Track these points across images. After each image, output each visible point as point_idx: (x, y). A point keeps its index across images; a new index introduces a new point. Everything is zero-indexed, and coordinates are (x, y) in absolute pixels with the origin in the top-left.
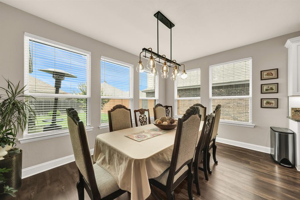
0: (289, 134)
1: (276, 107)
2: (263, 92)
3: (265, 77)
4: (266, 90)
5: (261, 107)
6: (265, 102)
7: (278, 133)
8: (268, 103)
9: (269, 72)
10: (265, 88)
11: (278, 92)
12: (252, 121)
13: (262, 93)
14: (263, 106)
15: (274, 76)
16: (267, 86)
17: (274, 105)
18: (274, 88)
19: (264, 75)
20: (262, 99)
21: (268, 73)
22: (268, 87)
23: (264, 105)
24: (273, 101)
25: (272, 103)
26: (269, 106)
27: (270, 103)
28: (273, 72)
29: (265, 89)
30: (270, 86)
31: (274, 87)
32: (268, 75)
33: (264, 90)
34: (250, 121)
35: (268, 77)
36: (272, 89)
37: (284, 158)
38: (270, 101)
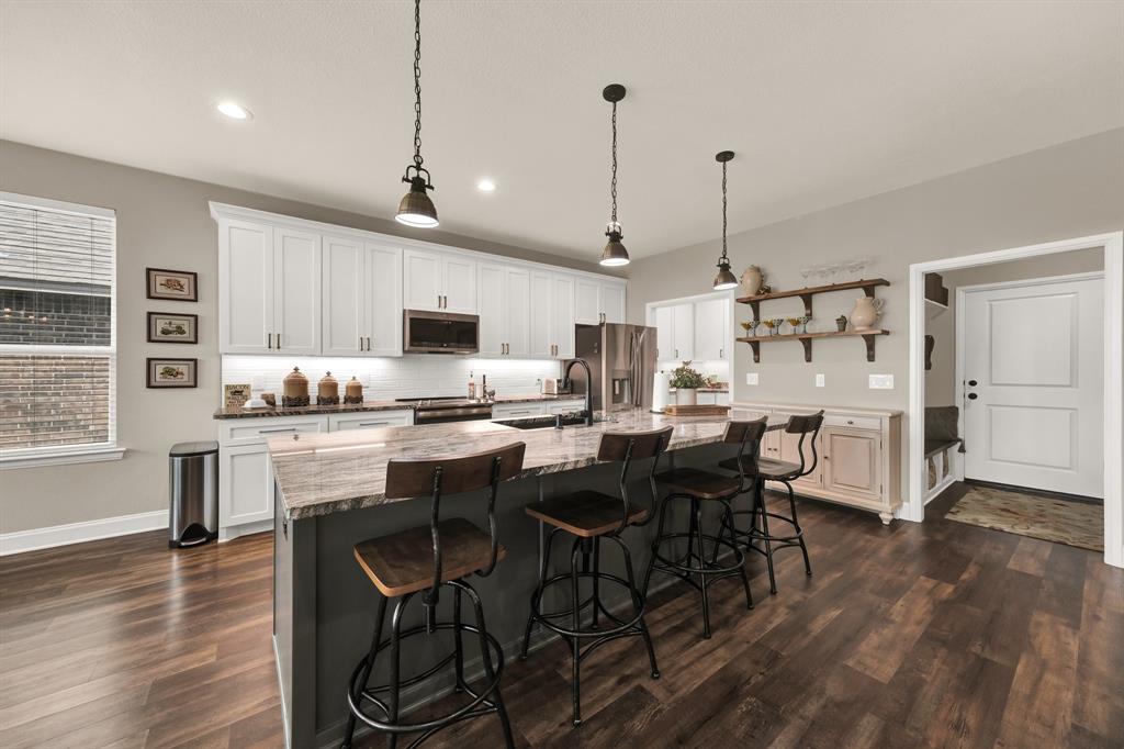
0: (206, 456)
1: (192, 383)
2: (153, 338)
3: (161, 290)
4: (165, 332)
5: (149, 386)
6: (160, 369)
7: (180, 459)
8: (168, 372)
9: (173, 277)
10: (160, 324)
11: (196, 342)
12: (118, 437)
13: (150, 340)
14: (153, 384)
15: (187, 292)
16: (167, 321)
17: (185, 378)
18: (186, 328)
19: (158, 285)
20: (149, 360)
21: (168, 280)
22: (170, 323)
23: (158, 379)
24: (183, 368)
25: (182, 374)
26: (171, 381)
27: (176, 374)
28: (184, 281)
29: (159, 329)
30: (177, 322)
31: (187, 325)
32: (168, 284)
33: (159, 333)
34: (112, 436)
35: (169, 291)
36: (180, 330)
37: (195, 522)
38: (175, 367)
